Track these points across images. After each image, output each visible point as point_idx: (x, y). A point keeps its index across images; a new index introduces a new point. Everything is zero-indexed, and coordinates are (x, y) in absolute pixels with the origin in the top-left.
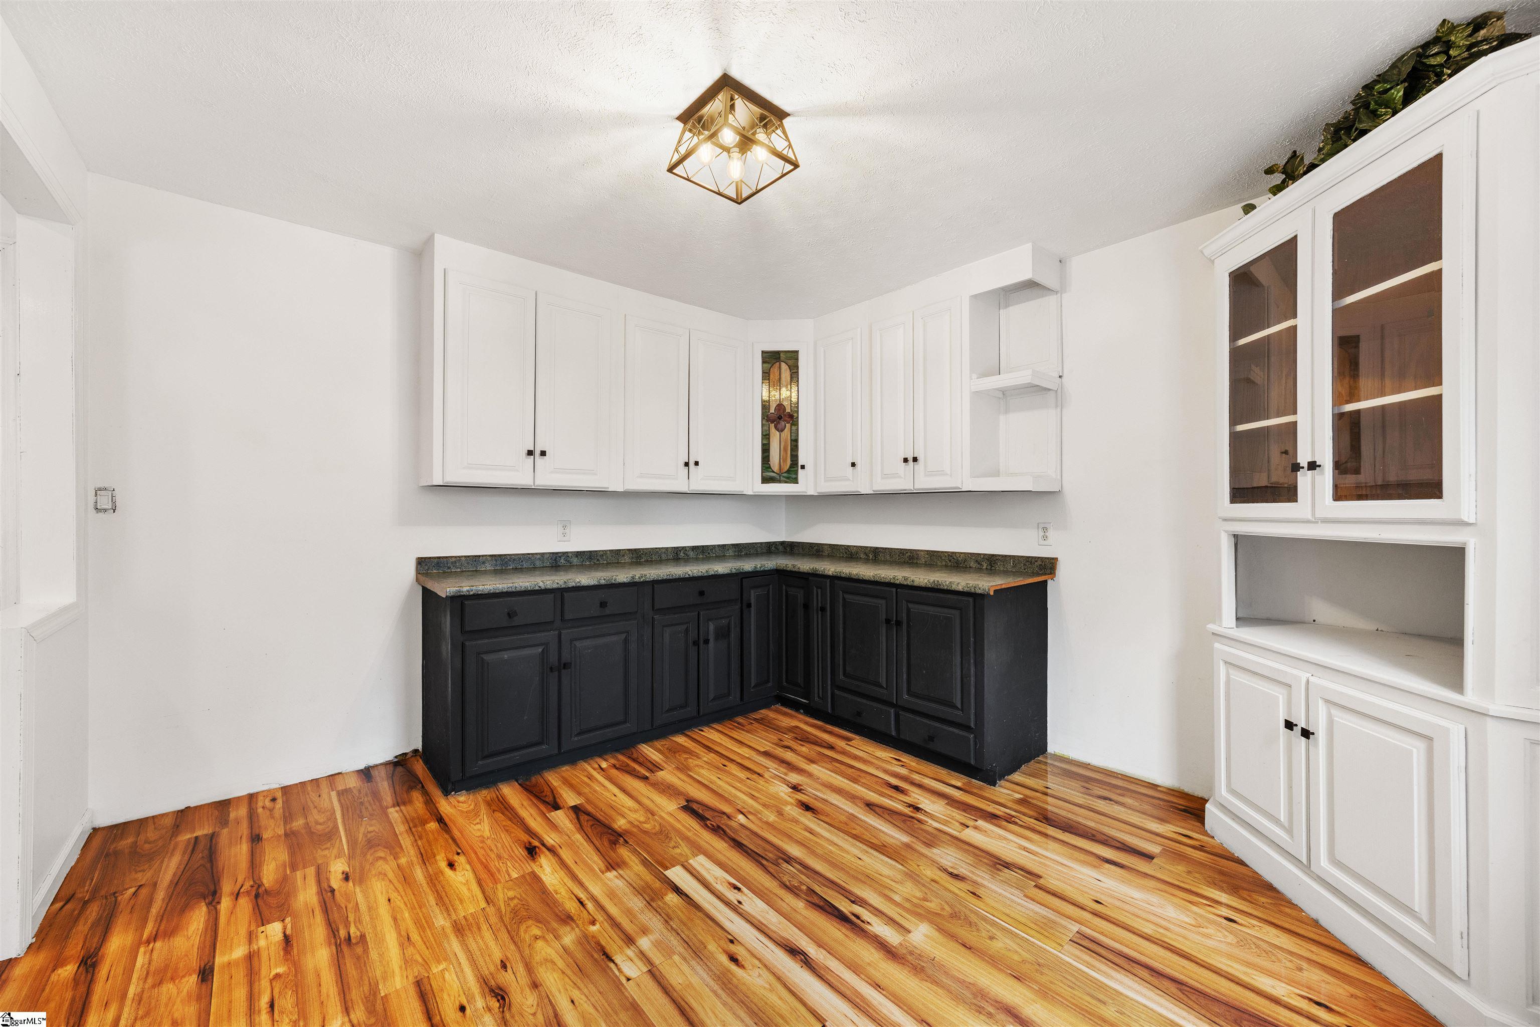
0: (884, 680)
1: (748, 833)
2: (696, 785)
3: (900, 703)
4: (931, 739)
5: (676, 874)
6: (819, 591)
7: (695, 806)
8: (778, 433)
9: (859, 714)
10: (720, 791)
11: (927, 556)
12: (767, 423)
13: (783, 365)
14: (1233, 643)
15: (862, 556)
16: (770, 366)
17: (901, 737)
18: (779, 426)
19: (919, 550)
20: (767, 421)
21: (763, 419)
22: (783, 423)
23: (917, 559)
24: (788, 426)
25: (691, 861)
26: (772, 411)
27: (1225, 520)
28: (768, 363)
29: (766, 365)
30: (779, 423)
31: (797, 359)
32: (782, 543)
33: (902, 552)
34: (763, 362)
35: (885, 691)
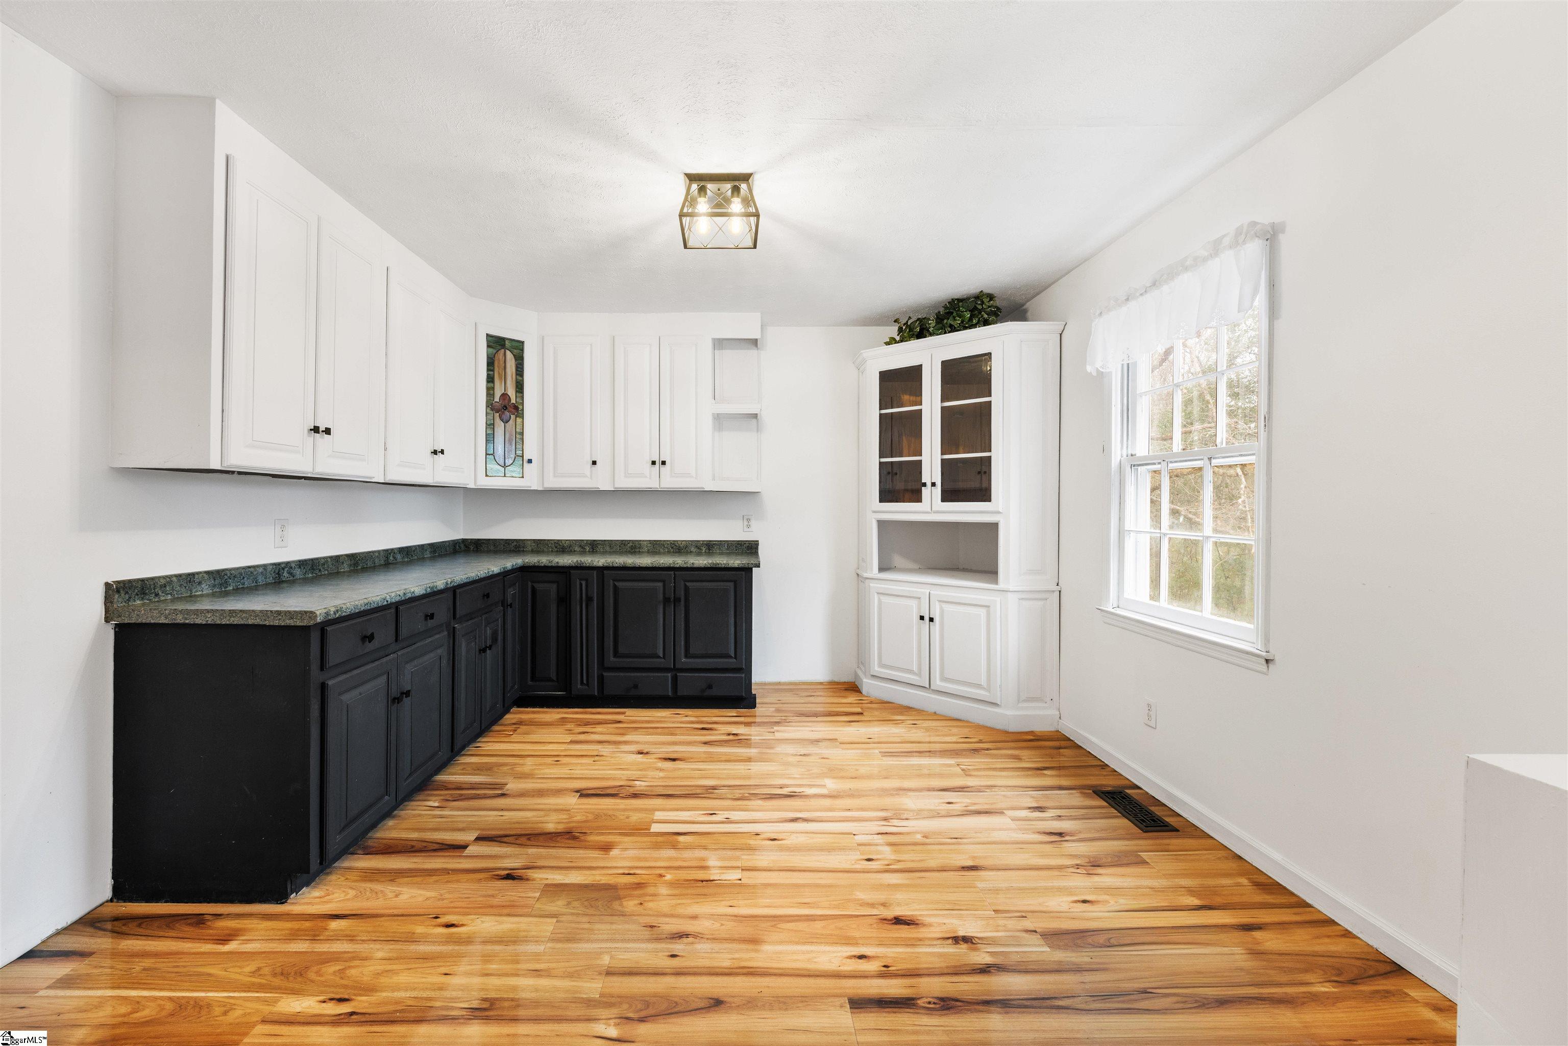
0: (661, 650)
1: (662, 788)
2: (555, 781)
3: (678, 666)
4: (710, 687)
5: (655, 828)
6: (584, 583)
7: (585, 792)
8: (503, 424)
9: (636, 687)
10: (594, 776)
11: (649, 545)
12: (492, 412)
13: (508, 353)
14: (880, 581)
15: (577, 549)
16: (494, 351)
17: (678, 694)
18: (504, 417)
19: (640, 541)
20: (492, 410)
21: (487, 406)
22: (507, 413)
23: (639, 548)
24: (513, 417)
25: (655, 818)
26: (497, 399)
27: (874, 512)
28: (493, 348)
29: (491, 350)
30: (503, 413)
31: (522, 350)
32: (464, 541)
33: (623, 543)
34: (488, 346)
35: (663, 660)
